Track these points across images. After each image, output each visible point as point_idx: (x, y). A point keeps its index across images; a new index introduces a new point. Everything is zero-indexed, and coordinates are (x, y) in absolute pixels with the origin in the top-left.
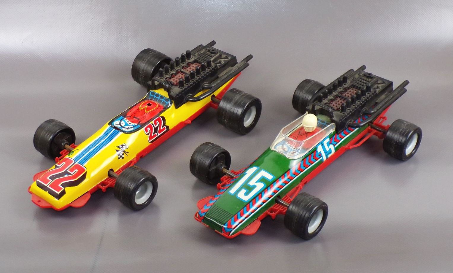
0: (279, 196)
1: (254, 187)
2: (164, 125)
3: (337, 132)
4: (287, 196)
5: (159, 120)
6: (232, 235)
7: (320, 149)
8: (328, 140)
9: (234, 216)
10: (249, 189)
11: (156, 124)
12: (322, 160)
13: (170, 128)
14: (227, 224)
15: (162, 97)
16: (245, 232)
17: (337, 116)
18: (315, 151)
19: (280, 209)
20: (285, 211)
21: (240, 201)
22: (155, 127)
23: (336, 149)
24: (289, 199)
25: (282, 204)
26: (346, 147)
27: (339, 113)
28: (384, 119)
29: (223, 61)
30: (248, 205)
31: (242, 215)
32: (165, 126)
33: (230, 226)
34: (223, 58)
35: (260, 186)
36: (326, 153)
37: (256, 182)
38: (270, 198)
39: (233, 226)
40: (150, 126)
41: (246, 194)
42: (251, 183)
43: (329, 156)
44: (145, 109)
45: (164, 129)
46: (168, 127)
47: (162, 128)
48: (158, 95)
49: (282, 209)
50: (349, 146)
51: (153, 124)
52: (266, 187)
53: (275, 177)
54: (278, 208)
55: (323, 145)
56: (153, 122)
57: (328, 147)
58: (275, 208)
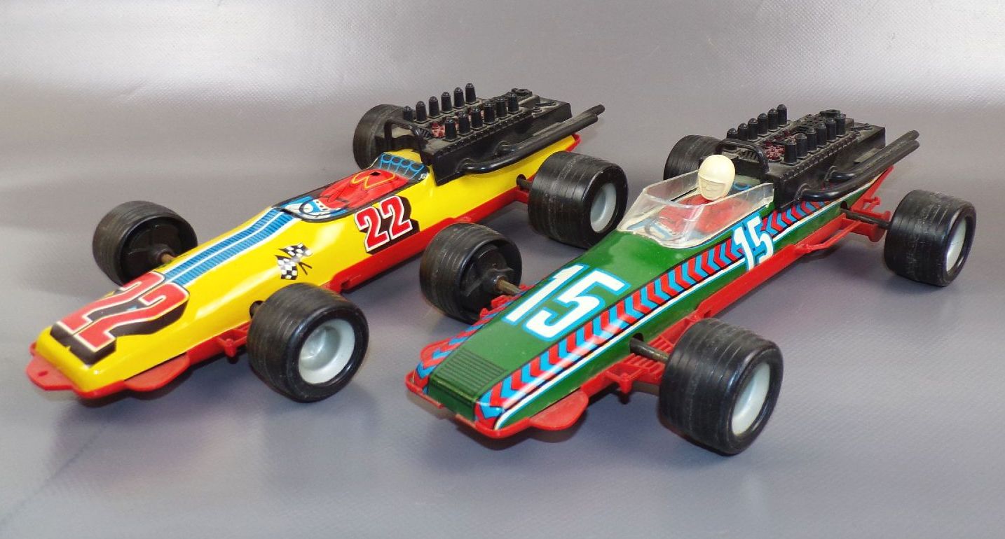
0: (638, 336)
1: (573, 305)
2: (407, 216)
3: (777, 207)
4: (660, 339)
5: (394, 202)
6: (503, 426)
7: (739, 237)
8: (757, 221)
9: (511, 374)
10: (559, 310)
11: (386, 211)
12: (745, 265)
13: (422, 228)
14: (489, 395)
15: (406, 162)
16: (539, 420)
17: (775, 169)
18: (728, 239)
19: (644, 366)
20: (656, 372)
21: (534, 339)
22: (385, 217)
23: (777, 246)
24: (668, 346)
25: (649, 357)
26: (799, 247)
27: (778, 165)
28: (874, 202)
29: (543, 109)
30: (553, 350)
31: (536, 372)
32: (409, 221)
33: (497, 401)
34: (543, 105)
35: (590, 305)
36: (753, 249)
37: (580, 295)
38: (616, 335)
39: (506, 405)
40: (371, 213)
41: (550, 322)
42: (565, 298)
43: (762, 259)
44: (363, 182)
45: (406, 226)
46: (415, 224)
47: (400, 223)
48: (397, 160)
49: (648, 366)
50: (805, 246)
51: (378, 211)
52: (604, 306)
53: (629, 286)
54: (637, 364)
55: (745, 229)
56: (379, 205)
57: (759, 238)
58: (628, 363)
